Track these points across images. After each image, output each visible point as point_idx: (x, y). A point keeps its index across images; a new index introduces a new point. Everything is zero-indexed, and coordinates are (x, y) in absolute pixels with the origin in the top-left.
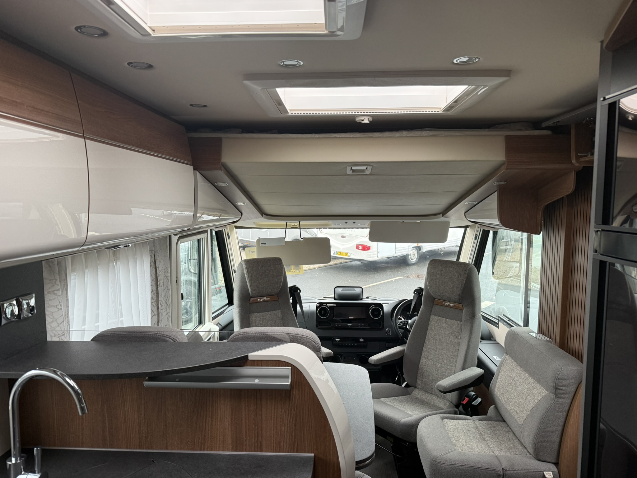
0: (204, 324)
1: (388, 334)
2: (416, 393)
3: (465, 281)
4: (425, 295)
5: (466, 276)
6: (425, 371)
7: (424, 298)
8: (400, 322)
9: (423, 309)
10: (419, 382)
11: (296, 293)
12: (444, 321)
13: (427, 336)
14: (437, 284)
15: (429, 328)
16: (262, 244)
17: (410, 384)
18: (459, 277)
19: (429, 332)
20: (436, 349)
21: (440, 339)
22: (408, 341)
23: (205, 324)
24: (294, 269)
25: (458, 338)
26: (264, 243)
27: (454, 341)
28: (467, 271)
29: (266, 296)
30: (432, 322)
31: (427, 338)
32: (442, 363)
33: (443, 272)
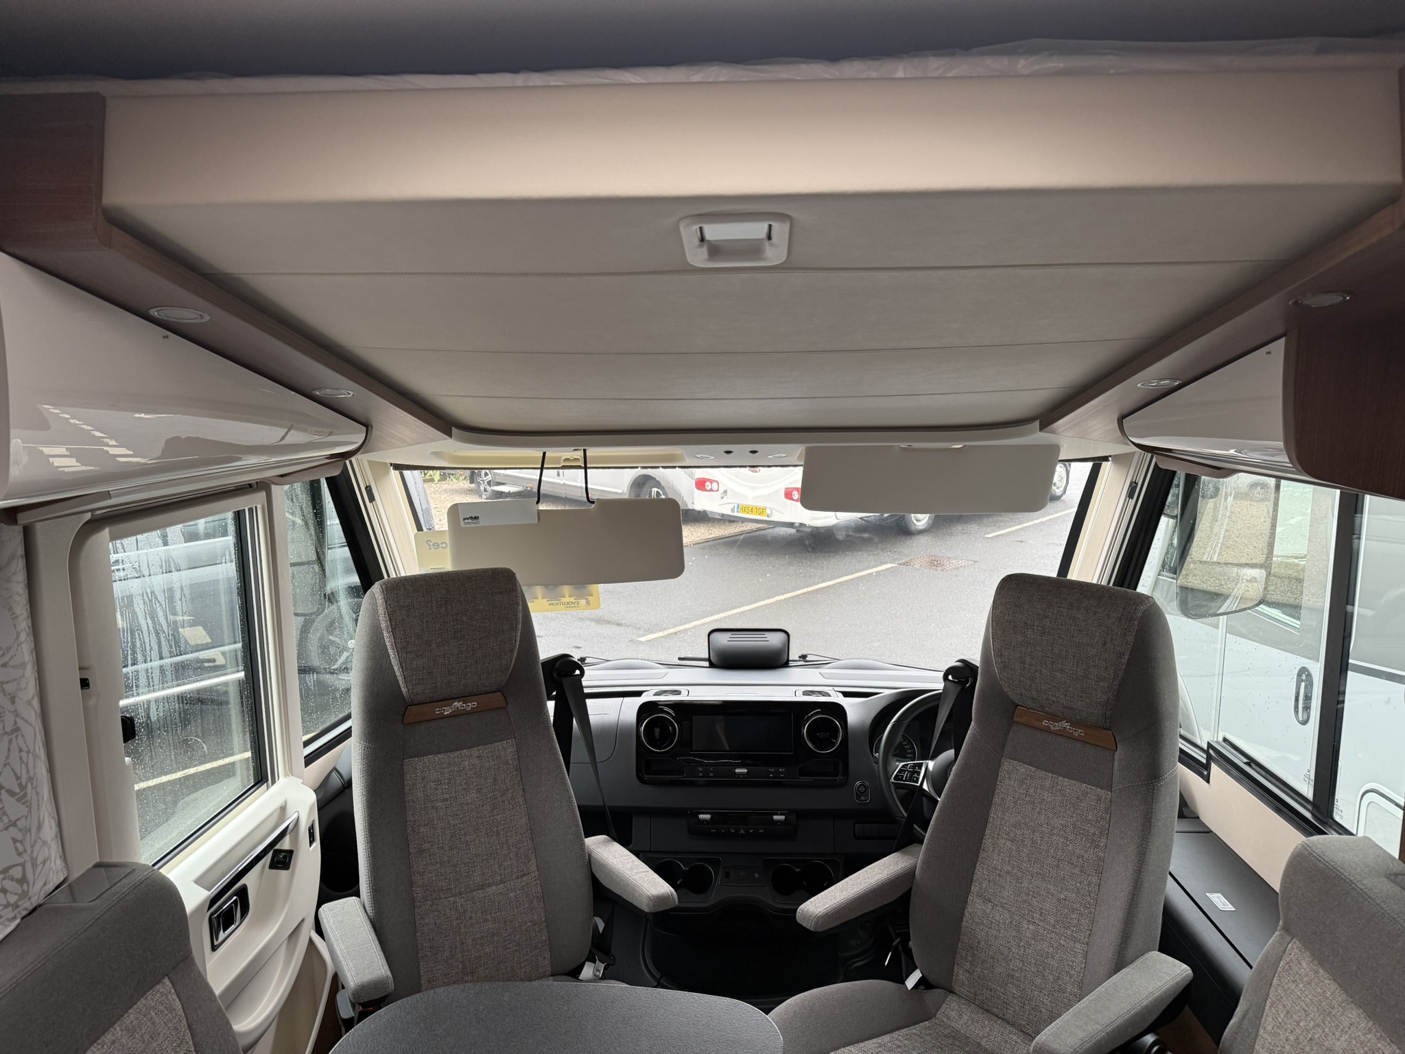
0: (274, 782)
1: (862, 798)
2: (953, 1013)
3: (1127, 657)
4: (981, 691)
5: (1131, 639)
6: (982, 943)
7: (979, 699)
8: (900, 771)
9: (974, 736)
10: (961, 975)
11: (566, 682)
12: (1048, 783)
13: (989, 825)
14: (1028, 660)
15: (996, 800)
16: (464, 519)
17: (932, 978)
18: (1105, 644)
19: (995, 815)
20: (1020, 874)
21: (1034, 842)
22: (927, 835)
23: (277, 782)
24: (570, 596)
25: (1097, 846)
26: (471, 518)
27: (1082, 853)
28: (1136, 623)
29: (463, 697)
30: (1007, 781)
31: (988, 832)
32: (1041, 924)
33: (1048, 620)
